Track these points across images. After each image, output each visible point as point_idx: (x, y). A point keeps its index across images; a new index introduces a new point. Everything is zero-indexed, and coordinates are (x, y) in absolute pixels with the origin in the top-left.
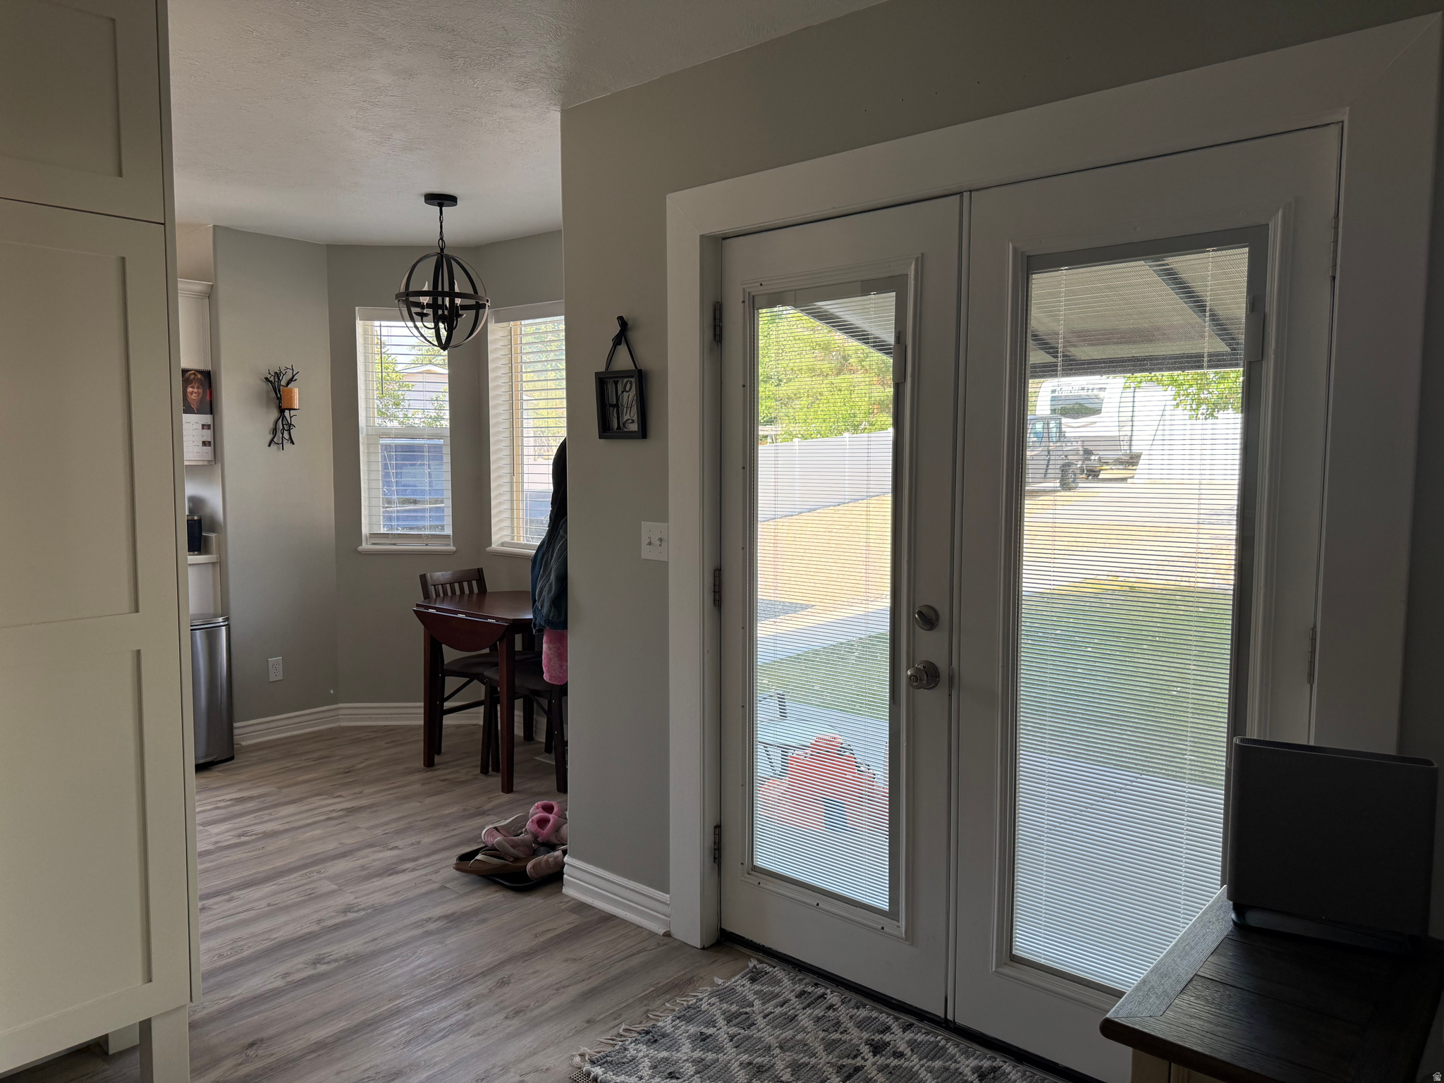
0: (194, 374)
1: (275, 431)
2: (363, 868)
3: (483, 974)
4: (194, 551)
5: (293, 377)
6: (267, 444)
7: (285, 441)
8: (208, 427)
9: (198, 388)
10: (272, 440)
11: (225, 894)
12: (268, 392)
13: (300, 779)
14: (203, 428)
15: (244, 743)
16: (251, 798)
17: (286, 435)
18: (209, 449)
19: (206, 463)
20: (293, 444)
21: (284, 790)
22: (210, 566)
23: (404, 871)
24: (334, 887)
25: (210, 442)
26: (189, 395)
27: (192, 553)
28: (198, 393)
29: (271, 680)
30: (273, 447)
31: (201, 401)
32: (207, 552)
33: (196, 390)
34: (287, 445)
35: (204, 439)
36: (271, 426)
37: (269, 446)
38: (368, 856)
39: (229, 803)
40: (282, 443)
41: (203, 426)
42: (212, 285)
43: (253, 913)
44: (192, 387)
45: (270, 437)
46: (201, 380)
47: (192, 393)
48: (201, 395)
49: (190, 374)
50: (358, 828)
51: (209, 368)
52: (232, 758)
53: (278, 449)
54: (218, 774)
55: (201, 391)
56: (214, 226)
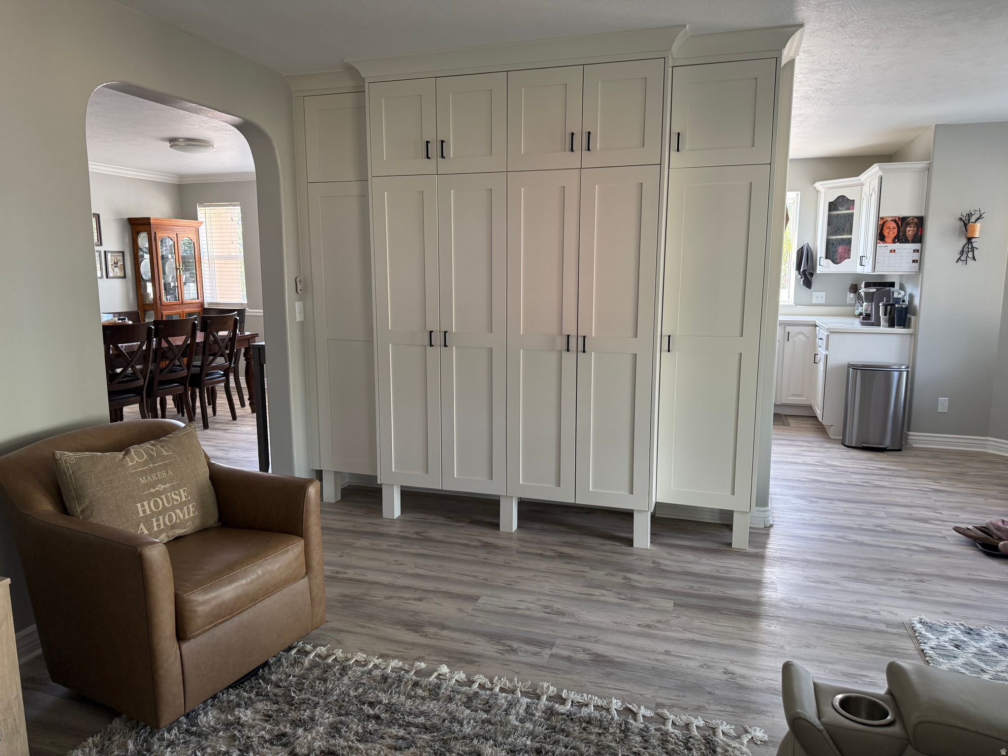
0: (912, 219)
1: (962, 252)
2: (910, 514)
3: (915, 574)
4: (900, 326)
5: (981, 216)
6: (956, 261)
7: (968, 259)
8: (918, 251)
9: (914, 227)
10: (960, 258)
11: (830, 500)
12: (961, 227)
13: (926, 469)
14: (914, 252)
15: (914, 445)
16: (889, 470)
17: (970, 255)
18: (916, 265)
19: (914, 273)
20: (975, 260)
21: (910, 471)
22: (909, 336)
23: (931, 523)
24: (885, 516)
25: (917, 260)
26: (907, 232)
27: (899, 327)
28: (913, 231)
29: (938, 411)
30: (960, 263)
31: (915, 236)
32: (909, 327)
33: (912, 229)
34: (970, 261)
35: (914, 259)
36: (960, 249)
37: (957, 262)
38: (919, 511)
39: (876, 468)
40: (966, 260)
41: (914, 251)
42: (930, 163)
43: (835, 511)
44: (910, 227)
45: (959, 256)
46: (916, 222)
47: (909, 231)
48: (915, 232)
49: (910, 219)
50: (931, 499)
51: (923, 214)
52: (900, 450)
53: (963, 264)
54: (886, 455)
55: (915, 229)
56: (936, 125)
